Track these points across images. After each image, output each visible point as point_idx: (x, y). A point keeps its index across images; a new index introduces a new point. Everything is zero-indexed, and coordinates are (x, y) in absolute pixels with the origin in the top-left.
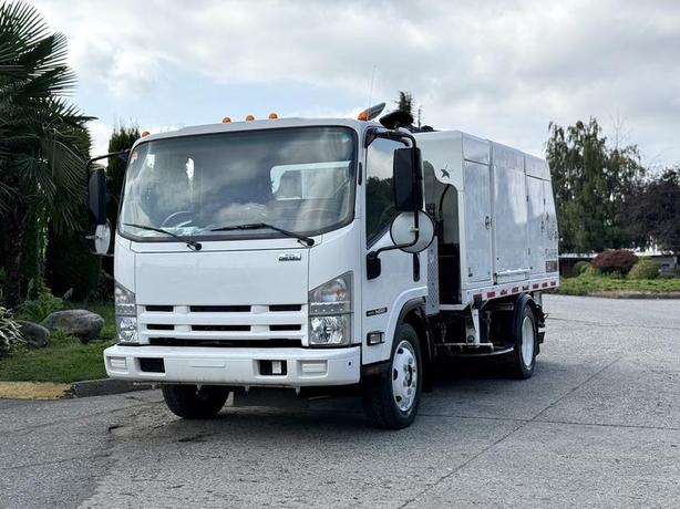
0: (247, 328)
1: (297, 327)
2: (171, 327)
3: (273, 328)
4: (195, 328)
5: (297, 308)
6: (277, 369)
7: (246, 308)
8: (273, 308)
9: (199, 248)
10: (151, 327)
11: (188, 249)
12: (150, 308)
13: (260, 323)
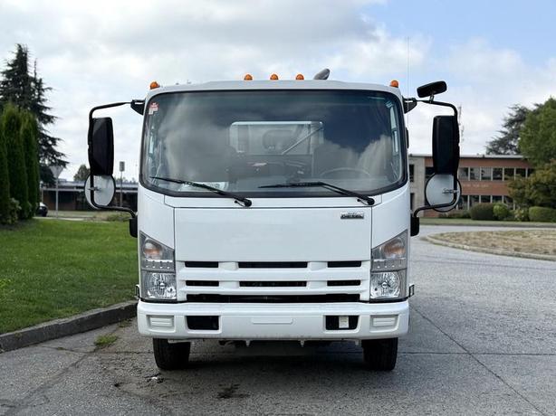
0: (303, 284)
1: (357, 283)
2: (216, 284)
3: (331, 283)
4: (243, 284)
5: (357, 264)
6: (344, 323)
7: (303, 265)
8: (332, 264)
9: (248, 204)
10: (189, 283)
11: (237, 206)
12: (189, 264)
13: (316, 279)
